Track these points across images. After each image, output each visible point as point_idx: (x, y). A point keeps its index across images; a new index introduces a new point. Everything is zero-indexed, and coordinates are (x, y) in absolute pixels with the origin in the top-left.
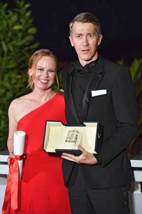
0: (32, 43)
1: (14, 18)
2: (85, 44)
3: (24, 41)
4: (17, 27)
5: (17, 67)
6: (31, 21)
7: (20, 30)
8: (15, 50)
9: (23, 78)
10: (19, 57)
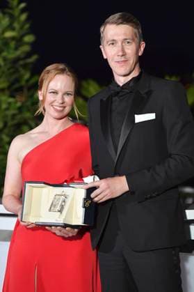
0: (28, 55)
1: (6, 21)
2: (121, 54)
3: (18, 53)
4: (9, 34)
5: (9, 87)
6: (27, 26)
7: (13, 38)
8: (5, 65)
9: (16, 102)
10: (11, 74)
